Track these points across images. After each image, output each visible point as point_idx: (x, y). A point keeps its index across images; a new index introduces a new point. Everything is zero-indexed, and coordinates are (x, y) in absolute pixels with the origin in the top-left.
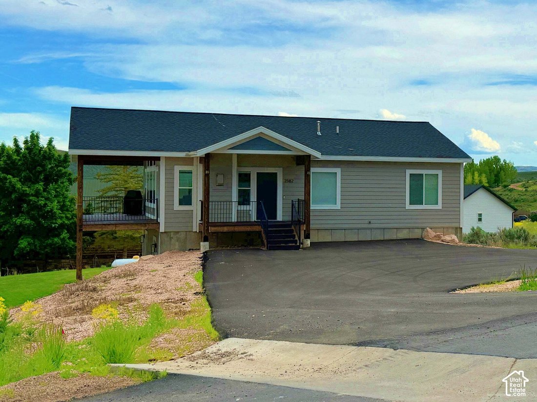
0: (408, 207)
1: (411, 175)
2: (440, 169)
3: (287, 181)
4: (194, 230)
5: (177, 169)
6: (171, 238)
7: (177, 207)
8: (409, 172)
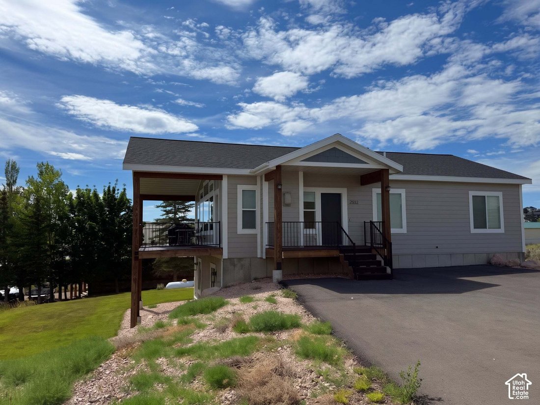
0: (473, 231)
1: (473, 197)
2: (501, 191)
3: (351, 202)
4: (259, 256)
5: (240, 188)
6: (234, 266)
7: (240, 230)
8: (472, 193)
